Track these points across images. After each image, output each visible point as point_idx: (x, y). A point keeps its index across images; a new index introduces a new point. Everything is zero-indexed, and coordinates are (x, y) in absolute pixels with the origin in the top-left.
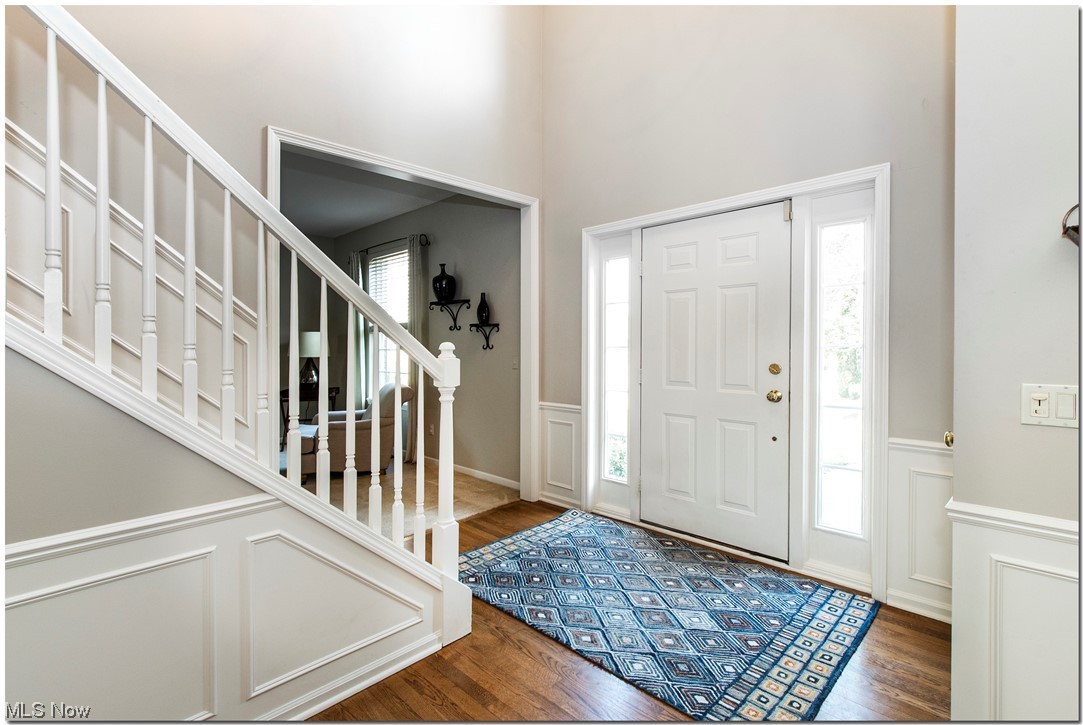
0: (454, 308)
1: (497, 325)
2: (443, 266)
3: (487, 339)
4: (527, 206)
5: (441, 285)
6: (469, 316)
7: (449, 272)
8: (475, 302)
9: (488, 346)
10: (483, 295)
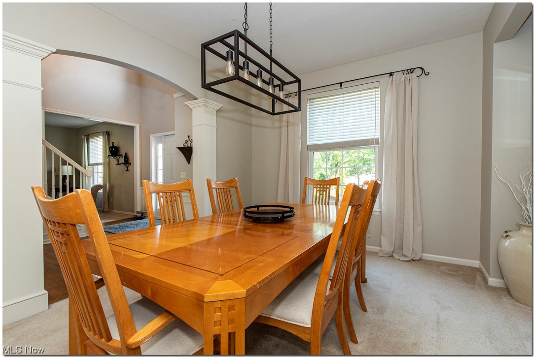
0: (118, 157)
1: (130, 163)
2: (113, 143)
3: (127, 168)
4: (135, 127)
5: (112, 149)
6: (122, 160)
7: (115, 145)
8: (124, 156)
9: (128, 170)
10: (126, 153)
